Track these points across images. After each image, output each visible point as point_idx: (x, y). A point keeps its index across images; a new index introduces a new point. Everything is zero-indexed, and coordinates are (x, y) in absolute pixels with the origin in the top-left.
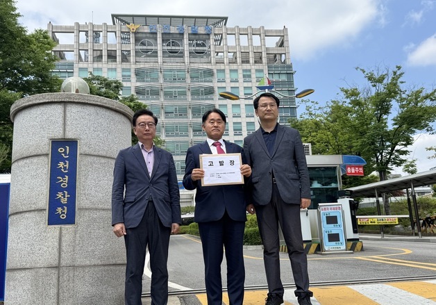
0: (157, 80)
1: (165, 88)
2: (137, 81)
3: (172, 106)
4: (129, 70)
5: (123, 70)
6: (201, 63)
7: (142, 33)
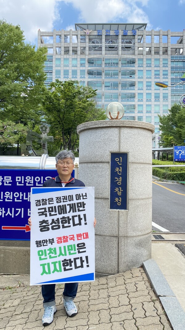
0: (101, 65)
1: (106, 71)
2: (89, 66)
3: (109, 82)
4: (84, 59)
5: (81, 59)
6: (128, 54)
7: (93, 35)
